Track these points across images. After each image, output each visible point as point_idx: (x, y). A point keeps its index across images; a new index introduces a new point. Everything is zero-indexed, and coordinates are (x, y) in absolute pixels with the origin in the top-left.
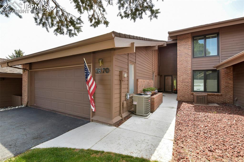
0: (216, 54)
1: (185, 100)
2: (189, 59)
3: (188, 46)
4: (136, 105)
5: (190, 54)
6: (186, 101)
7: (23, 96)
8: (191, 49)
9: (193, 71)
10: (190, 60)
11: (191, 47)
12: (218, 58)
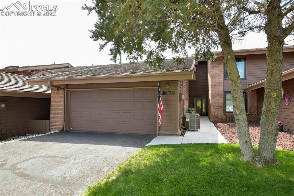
0: (244, 77)
1: (218, 121)
2: (222, 80)
3: (220, 68)
4: (188, 122)
5: (222, 76)
6: (220, 121)
7: (51, 119)
8: (223, 71)
9: (225, 92)
10: (222, 82)
11: (223, 70)
12: (245, 81)
